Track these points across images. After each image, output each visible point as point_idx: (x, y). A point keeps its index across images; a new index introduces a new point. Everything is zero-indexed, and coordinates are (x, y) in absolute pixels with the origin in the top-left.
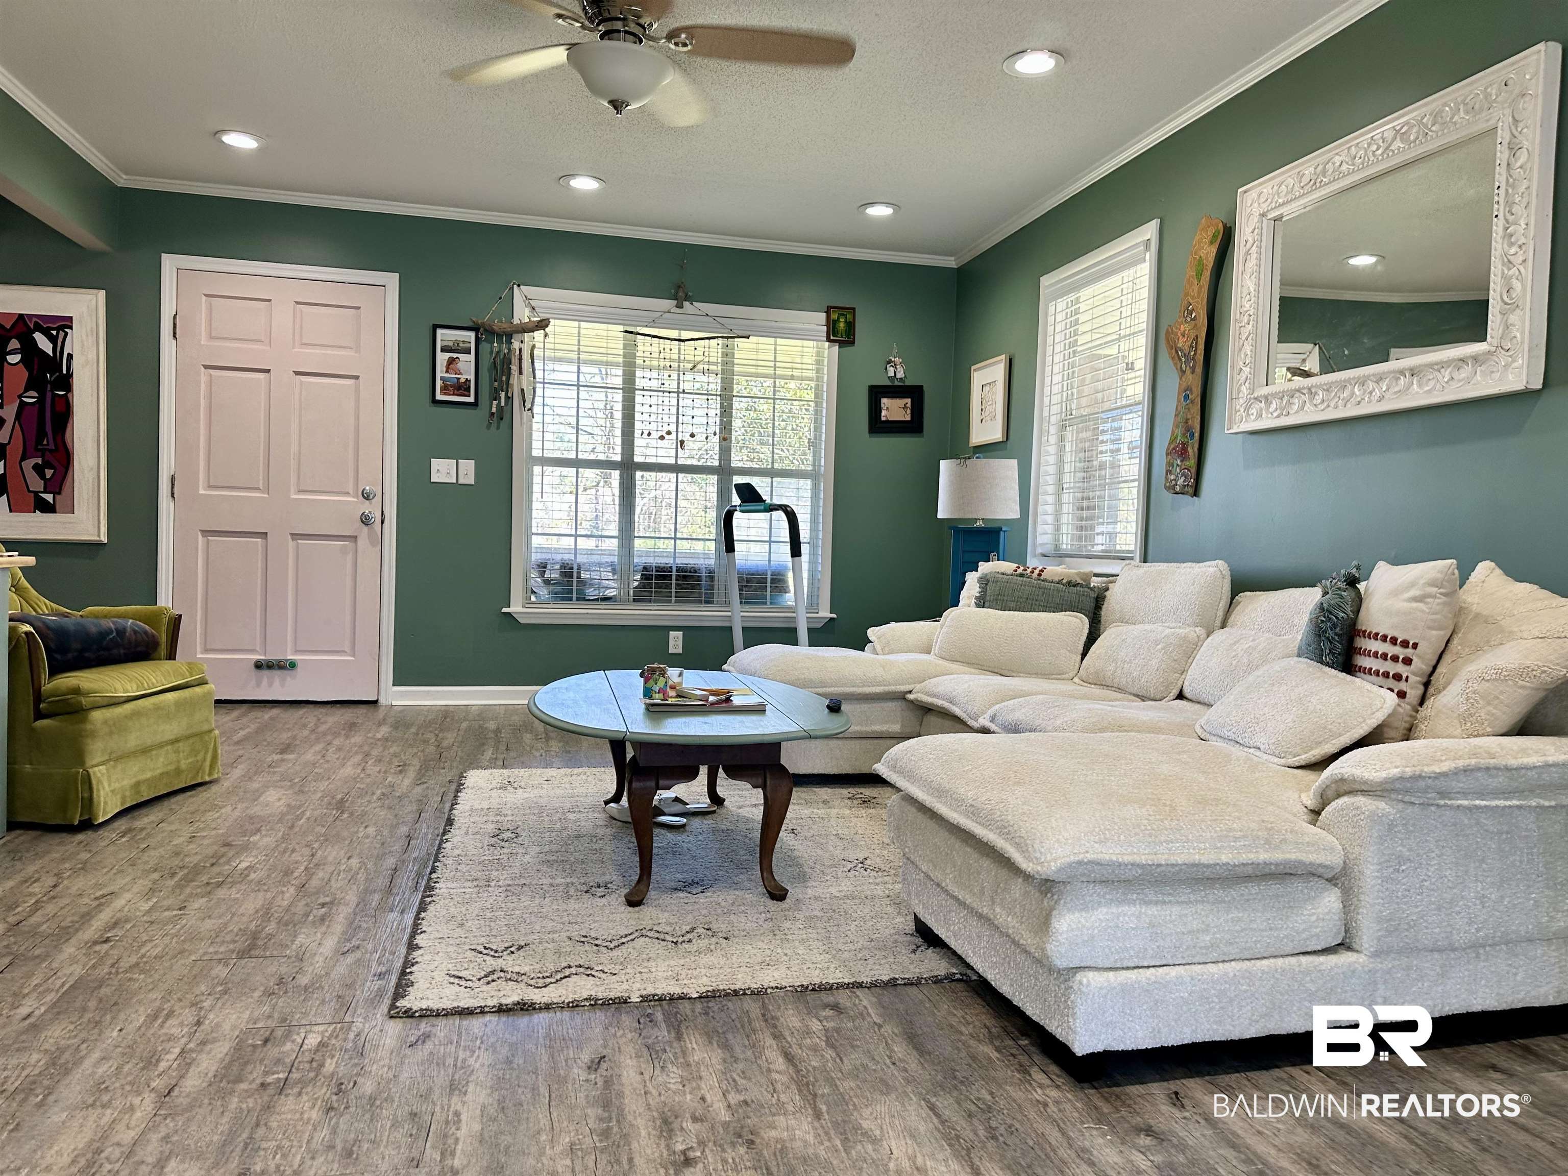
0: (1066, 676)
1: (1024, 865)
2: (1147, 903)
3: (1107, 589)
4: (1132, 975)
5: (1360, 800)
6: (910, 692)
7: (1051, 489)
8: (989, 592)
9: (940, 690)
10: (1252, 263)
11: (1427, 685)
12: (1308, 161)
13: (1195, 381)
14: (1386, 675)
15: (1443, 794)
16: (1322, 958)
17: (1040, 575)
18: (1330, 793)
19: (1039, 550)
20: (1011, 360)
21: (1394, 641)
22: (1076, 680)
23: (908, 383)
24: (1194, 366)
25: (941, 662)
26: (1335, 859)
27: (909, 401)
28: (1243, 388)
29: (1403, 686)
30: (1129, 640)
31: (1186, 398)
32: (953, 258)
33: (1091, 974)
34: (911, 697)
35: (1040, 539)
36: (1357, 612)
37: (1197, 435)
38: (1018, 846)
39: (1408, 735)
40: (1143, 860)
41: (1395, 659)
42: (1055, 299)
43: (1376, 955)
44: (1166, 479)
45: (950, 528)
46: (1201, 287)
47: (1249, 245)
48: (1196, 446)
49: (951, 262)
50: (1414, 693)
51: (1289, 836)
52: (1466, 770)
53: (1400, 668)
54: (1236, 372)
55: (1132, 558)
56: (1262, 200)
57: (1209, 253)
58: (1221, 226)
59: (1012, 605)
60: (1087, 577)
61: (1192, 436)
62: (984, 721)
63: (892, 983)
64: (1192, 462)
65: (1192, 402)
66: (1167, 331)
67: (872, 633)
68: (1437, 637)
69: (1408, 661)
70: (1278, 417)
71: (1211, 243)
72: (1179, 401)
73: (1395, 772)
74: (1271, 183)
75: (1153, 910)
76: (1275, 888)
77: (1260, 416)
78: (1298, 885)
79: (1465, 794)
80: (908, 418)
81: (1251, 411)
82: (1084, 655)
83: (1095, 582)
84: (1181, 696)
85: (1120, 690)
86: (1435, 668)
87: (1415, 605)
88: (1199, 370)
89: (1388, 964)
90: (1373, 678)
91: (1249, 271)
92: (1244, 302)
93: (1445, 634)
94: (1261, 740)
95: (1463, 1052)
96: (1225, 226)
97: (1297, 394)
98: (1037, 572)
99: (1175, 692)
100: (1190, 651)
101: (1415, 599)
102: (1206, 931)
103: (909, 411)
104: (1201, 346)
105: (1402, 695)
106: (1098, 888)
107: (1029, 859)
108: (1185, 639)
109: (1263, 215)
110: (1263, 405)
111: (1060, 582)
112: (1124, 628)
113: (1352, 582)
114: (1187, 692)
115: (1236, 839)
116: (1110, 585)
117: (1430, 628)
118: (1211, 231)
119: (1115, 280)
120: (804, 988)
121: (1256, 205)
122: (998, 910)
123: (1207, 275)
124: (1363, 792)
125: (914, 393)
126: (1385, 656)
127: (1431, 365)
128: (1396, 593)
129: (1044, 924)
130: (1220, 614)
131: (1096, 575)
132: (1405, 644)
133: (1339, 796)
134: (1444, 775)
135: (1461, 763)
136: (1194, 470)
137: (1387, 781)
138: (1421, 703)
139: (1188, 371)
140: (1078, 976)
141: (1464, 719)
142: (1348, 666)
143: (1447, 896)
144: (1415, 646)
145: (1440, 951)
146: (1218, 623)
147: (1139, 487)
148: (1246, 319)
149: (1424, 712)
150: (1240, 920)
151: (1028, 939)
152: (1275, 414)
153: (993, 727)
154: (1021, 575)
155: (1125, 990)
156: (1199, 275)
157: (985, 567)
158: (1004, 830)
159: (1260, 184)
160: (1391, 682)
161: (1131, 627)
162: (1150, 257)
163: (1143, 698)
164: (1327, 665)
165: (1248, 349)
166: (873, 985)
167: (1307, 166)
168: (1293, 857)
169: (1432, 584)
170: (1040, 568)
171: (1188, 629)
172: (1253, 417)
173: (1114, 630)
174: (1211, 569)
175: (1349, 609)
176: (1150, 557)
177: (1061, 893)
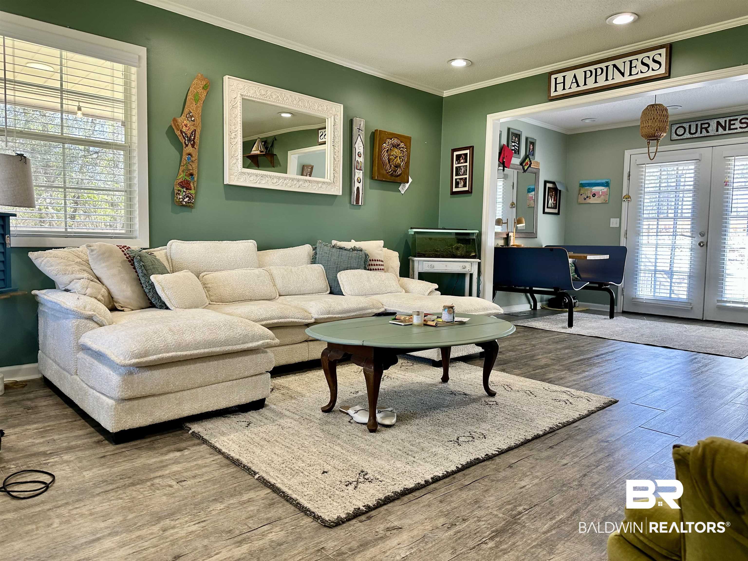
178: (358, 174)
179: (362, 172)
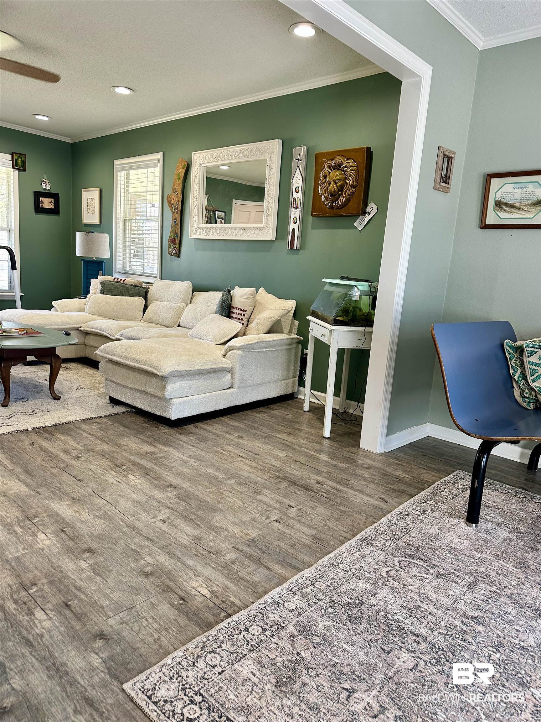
0: (138, 320)
1: (158, 374)
2: (188, 380)
3: (149, 288)
4: (185, 398)
5: (235, 351)
6: (80, 327)
7: (121, 247)
8: (105, 288)
9: (95, 326)
10: (197, 180)
11: (248, 321)
12: (216, 151)
13: (178, 217)
14: (239, 319)
15: (253, 349)
16: (227, 390)
17: (124, 282)
18: (228, 350)
19: (117, 271)
20: (101, 190)
21: (241, 310)
22: (142, 321)
23: (52, 192)
24: (178, 211)
25: (90, 315)
26: (230, 366)
27: (53, 200)
28: (195, 223)
29: (243, 322)
30: (161, 307)
31: (175, 222)
32: (69, 139)
33: (176, 399)
34: (81, 329)
35: (118, 266)
36: (231, 301)
37: (179, 236)
38: (156, 369)
39: (244, 335)
40: (188, 369)
41: (241, 314)
42: (121, 171)
43: (238, 388)
44: (169, 250)
45: (82, 260)
46: (179, 183)
47: (196, 174)
48: (179, 240)
49: (69, 140)
50: (245, 324)
51: (220, 361)
52: (258, 342)
53: (242, 317)
54: (192, 217)
55: (156, 277)
56: (200, 159)
57: (182, 172)
58: (186, 163)
59: (115, 293)
60: (141, 283)
61: (177, 236)
62: (117, 336)
63: (111, 415)
64: (177, 246)
65: (177, 224)
66: (168, 197)
67: (54, 303)
68: (251, 308)
69: (244, 315)
70: (206, 235)
71: (183, 168)
72: (172, 223)
73: (243, 344)
74: (204, 154)
75: (190, 382)
76: (217, 374)
77: (200, 234)
78: (222, 373)
79: (257, 348)
80: (53, 207)
81: (197, 232)
82: (144, 312)
83: (144, 285)
84: (179, 326)
85: (159, 324)
86: (250, 317)
87: (246, 300)
88: (179, 213)
89: (241, 391)
90: (236, 320)
91: (196, 183)
92: (195, 193)
93: (252, 308)
94: (208, 338)
95: (255, 410)
96: (187, 163)
97: (212, 229)
98: (122, 281)
99: (177, 324)
100: (180, 312)
101: (246, 299)
102: (201, 386)
103: (53, 204)
104: (180, 205)
105: (243, 324)
106: (177, 378)
107: (160, 372)
108: (179, 307)
109: (201, 164)
110: (201, 230)
111: (132, 285)
112: (158, 303)
113: (229, 291)
114: (181, 324)
115: (208, 363)
116: (150, 287)
117: (249, 306)
118: (183, 164)
119: (145, 171)
120: (84, 420)
121: (198, 160)
122: (148, 388)
123: (181, 179)
124: (236, 349)
125: (55, 196)
126: (239, 314)
127: (249, 228)
128: (241, 296)
129: (164, 388)
130: (190, 299)
131: (145, 283)
132: (244, 311)
133: (230, 351)
134: (253, 344)
135: (257, 341)
136: (178, 248)
137: (241, 346)
138: (247, 326)
139: (175, 213)
140: (173, 400)
141: (257, 330)
142: (229, 317)
143: (253, 373)
144: (246, 311)
145: (251, 386)
146: (189, 302)
147: (158, 251)
148: (195, 199)
149: (248, 328)
150: (209, 383)
151: (158, 394)
152: (205, 234)
153: (122, 338)
154: (117, 282)
155: (184, 402)
156: (179, 179)
157: (101, 278)
158: (150, 366)
159: (200, 153)
160: (240, 321)
161: (160, 303)
162: (160, 165)
163: (167, 327)
164: (224, 316)
165: (196, 210)
166: (105, 416)
167: (215, 152)
168: (221, 366)
169: (250, 294)
170: (124, 279)
171: (180, 304)
172: (198, 234)
173: (153, 304)
174: (187, 284)
175: (230, 300)
176: (163, 278)
177: (167, 380)
178: (295, 214)
179: (299, 210)
